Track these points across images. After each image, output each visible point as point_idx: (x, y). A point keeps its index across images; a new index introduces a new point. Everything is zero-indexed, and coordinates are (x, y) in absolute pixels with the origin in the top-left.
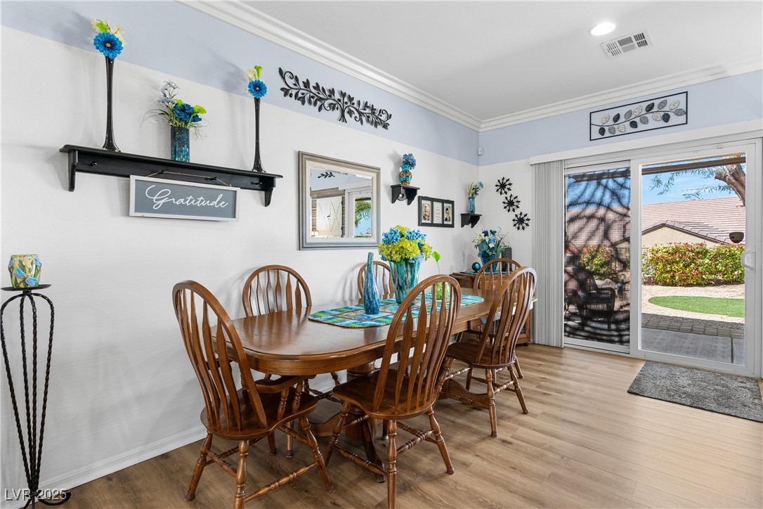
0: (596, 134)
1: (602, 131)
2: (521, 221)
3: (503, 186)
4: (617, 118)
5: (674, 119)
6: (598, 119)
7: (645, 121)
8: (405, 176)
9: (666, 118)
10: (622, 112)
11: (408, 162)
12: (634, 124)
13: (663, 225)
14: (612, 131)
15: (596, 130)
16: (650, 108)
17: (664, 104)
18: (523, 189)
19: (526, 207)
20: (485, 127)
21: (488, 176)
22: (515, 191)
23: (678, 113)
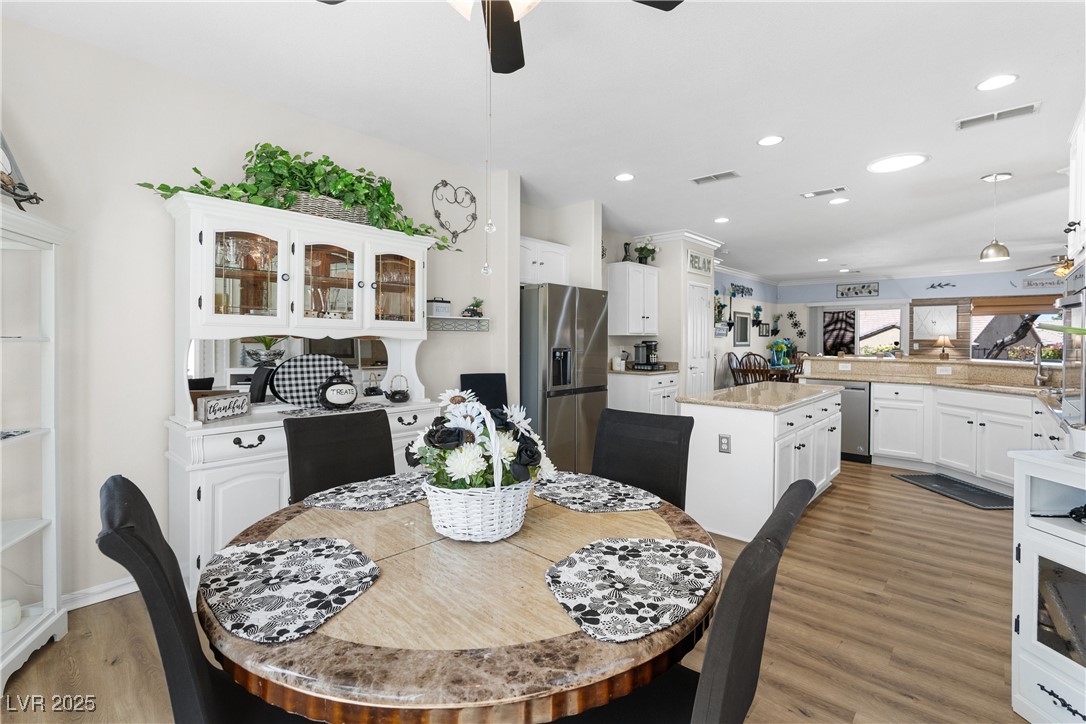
0: (839, 295)
1: (842, 294)
2: (801, 334)
3: (791, 316)
4: (849, 289)
5: (873, 293)
6: (840, 288)
7: (861, 292)
8: (757, 316)
9: (870, 292)
10: (852, 287)
11: (758, 309)
12: (856, 293)
13: (893, 327)
14: (847, 295)
15: (839, 293)
16: (863, 287)
17: (869, 286)
18: (803, 318)
19: (804, 327)
20: (780, 285)
21: (783, 309)
22: (798, 319)
23: (875, 291)
